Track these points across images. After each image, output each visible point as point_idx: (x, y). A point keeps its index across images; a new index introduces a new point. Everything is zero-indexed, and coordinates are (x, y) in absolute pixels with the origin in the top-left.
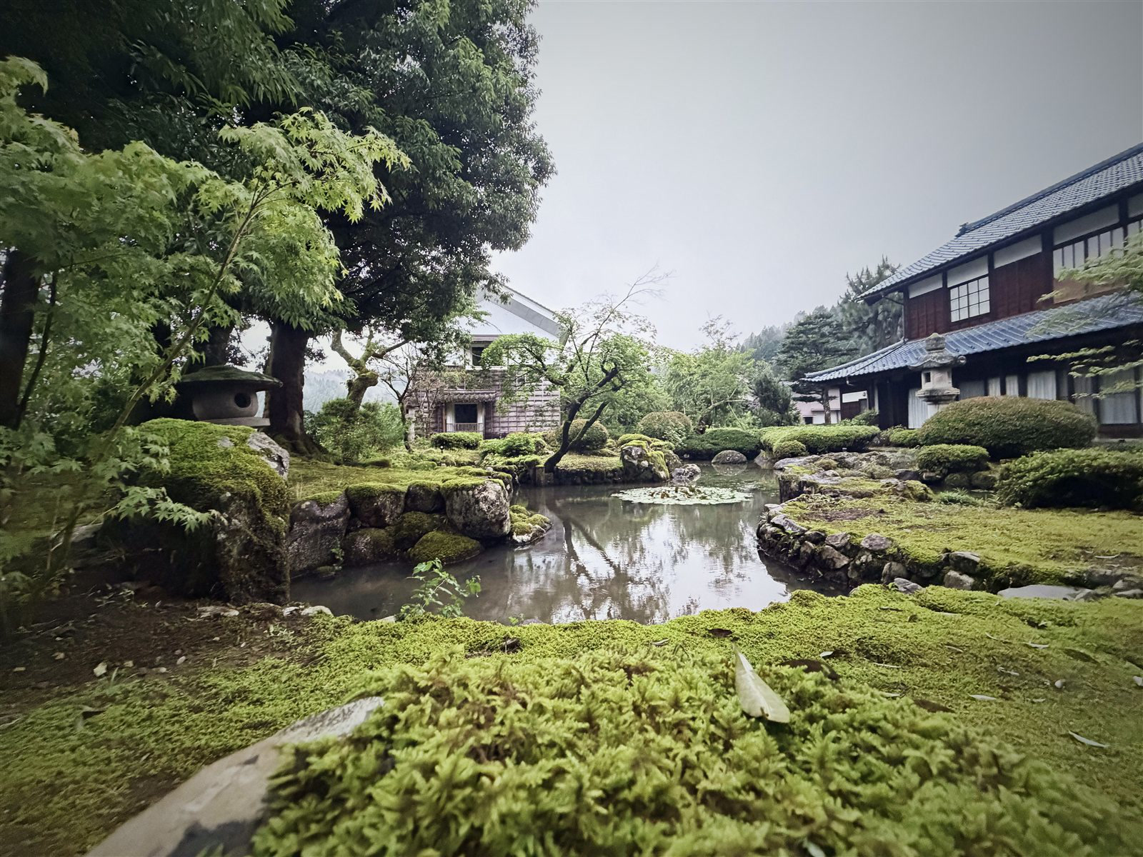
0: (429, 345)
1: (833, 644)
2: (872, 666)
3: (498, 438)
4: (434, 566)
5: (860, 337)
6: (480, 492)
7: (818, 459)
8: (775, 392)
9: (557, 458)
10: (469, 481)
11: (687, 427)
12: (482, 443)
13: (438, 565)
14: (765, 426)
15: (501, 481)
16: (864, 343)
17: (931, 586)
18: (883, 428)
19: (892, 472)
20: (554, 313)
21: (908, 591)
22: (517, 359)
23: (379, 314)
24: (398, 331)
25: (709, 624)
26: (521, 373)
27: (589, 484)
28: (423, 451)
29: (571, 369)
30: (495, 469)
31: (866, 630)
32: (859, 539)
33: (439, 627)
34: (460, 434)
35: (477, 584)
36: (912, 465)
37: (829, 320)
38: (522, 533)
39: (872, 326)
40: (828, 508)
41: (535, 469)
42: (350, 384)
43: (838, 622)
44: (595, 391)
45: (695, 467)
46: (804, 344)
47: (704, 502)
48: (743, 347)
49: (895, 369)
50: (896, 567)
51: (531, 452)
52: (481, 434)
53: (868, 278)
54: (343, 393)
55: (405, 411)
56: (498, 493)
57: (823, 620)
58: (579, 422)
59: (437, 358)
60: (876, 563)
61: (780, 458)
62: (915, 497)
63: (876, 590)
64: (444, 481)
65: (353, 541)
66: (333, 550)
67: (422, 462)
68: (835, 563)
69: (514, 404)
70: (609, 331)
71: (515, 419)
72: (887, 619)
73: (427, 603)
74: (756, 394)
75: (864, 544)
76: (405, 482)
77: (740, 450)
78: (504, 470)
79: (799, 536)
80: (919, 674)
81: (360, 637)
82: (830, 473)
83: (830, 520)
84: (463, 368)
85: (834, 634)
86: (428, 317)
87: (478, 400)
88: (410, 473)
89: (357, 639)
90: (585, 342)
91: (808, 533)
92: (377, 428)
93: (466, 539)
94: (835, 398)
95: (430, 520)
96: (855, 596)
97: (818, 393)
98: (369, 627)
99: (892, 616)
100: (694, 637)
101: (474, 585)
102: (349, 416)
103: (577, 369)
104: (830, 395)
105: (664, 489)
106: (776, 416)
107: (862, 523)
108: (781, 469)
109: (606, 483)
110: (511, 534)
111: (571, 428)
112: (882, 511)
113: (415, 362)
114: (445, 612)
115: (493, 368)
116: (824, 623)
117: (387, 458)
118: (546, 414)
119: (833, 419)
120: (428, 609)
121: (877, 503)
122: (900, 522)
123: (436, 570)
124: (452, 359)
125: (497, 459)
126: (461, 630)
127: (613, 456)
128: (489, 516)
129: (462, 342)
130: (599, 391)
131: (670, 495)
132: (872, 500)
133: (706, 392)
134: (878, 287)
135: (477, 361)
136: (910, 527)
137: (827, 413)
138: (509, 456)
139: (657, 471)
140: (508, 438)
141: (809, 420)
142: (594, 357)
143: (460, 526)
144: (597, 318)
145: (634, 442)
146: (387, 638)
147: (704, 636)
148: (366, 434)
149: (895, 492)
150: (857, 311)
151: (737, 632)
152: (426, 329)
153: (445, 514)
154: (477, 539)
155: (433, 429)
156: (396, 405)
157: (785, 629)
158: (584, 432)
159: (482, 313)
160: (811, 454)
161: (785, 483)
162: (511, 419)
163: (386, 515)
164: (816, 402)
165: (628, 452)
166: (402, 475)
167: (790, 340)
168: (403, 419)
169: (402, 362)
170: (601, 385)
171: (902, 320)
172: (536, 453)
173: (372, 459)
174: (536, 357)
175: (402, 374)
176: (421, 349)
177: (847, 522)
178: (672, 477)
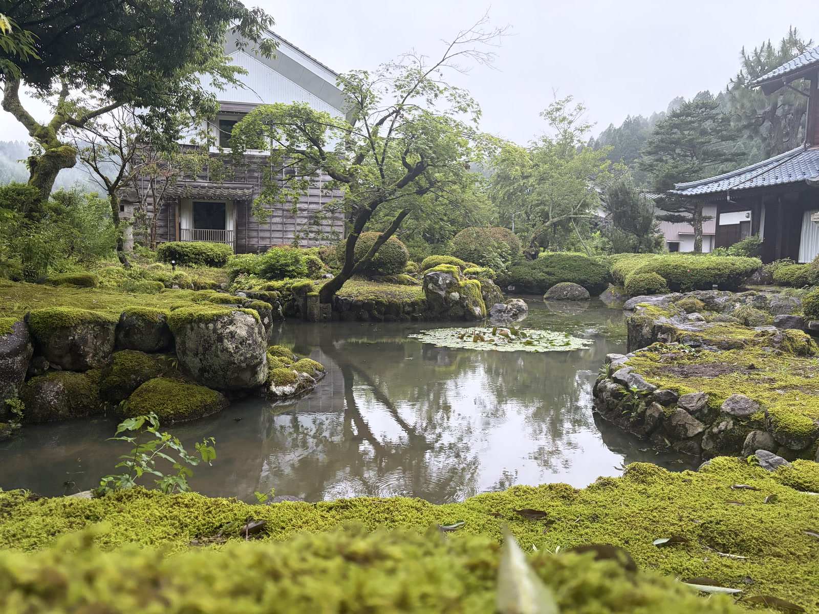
0: (152, 110)
1: (671, 529)
2: (715, 556)
3: (255, 252)
4: (147, 424)
5: (751, 138)
6: (224, 326)
7: (680, 298)
8: (634, 206)
9: (337, 284)
10: (208, 310)
11: (514, 249)
12: (232, 258)
13: (153, 422)
14: (617, 252)
15: (255, 312)
16: (755, 146)
17: (799, 460)
18: (766, 261)
19: (771, 318)
20: (338, 76)
21: (771, 465)
22: (283, 141)
23: (77, 59)
24: (106, 87)
25: (519, 504)
26: (290, 161)
27: (380, 321)
28: (147, 267)
29: (360, 159)
30: (249, 296)
31: (713, 513)
32: (719, 401)
33: (153, 505)
34: (199, 244)
35: (211, 449)
36: (797, 308)
37: (714, 112)
38: (284, 383)
39: (767, 124)
40: (686, 361)
41: (306, 298)
42: (32, 163)
43: (680, 502)
44: (393, 193)
45: (521, 303)
46: (677, 143)
47: (529, 348)
48: (597, 144)
49: (790, 183)
50: (761, 436)
51: (301, 274)
52: (231, 246)
53: (769, 57)
54: (22, 174)
55: (118, 207)
56: (251, 328)
57: (662, 499)
58: (370, 235)
59: (166, 131)
60: (738, 431)
61: (633, 295)
62: (795, 350)
63: (732, 465)
64: (173, 309)
65: (38, 389)
66: (8, 401)
67: (144, 281)
68: (687, 430)
69: (279, 206)
70: (417, 108)
71: (280, 227)
72: (742, 499)
73: (140, 474)
74: (608, 208)
75: (725, 407)
76: (115, 308)
77: (582, 283)
78: (262, 297)
79: (646, 396)
80: (769, 566)
81: (38, 519)
82: (692, 316)
83: (686, 376)
84: (205, 149)
85: (673, 518)
86: (152, 69)
87: (226, 197)
88: (123, 297)
89: (34, 521)
90: (381, 122)
91: (658, 391)
92: (75, 231)
93: (203, 389)
94: (710, 218)
95: (152, 363)
96: (705, 470)
97: (688, 211)
98: (53, 505)
99: (746, 496)
100: (499, 519)
101: (207, 452)
102: (32, 210)
103: (369, 160)
104: (704, 215)
105: (478, 330)
106: (633, 239)
107: (724, 381)
108: (632, 310)
109: (402, 320)
110: (267, 384)
111: (359, 244)
112: (752, 367)
113: (133, 136)
114: (163, 486)
115: (249, 152)
116: (662, 503)
117: (91, 273)
118: (324, 222)
119: (705, 248)
120: (139, 482)
121: (748, 357)
122: (772, 380)
123: (150, 429)
124: (188, 135)
125: (253, 282)
126: (184, 510)
127: (413, 284)
128: (237, 358)
129: (203, 111)
130: (398, 194)
131: (486, 338)
132: (742, 352)
133: (543, 203)
134: (780, 70)
135: (225, 140)
136: (784, 388)
137: (698, 238)
138: (270, 279)
139: (471, 306)
140: (270, 254)
141: (674, 247)
142: (394, 144)
143: (196, 372)
144: (399, 87)
145: (443, 267)
146: (78, 520)
147: (511, 519)
148: (59, 238)
149: (771, 343)
150: (750, 101)
151: (553, 514)
152: (149, 87)
153: (175, 354)
154: (219, 390)
155: (161, 236)
156: (104, 197)
157: (615, 510)
158: (375, 250)
159: (234, 69)
160: (672, 291)
161: (635, 327)
162: (274, 227)
163: (87, 354)
164: (685, 224)
165: (433, 280)
166: (113, 298)
167: (659, 137)
168: (116, 219)
169: (113, 134)
170: (400, 186)
171: (805, 118)
172: (308, 276)
173: (68, 275)
174: (311, 139)
175: (114, 153)
176: (141, 117)
177: (706, 379)
178: (489, 315)
